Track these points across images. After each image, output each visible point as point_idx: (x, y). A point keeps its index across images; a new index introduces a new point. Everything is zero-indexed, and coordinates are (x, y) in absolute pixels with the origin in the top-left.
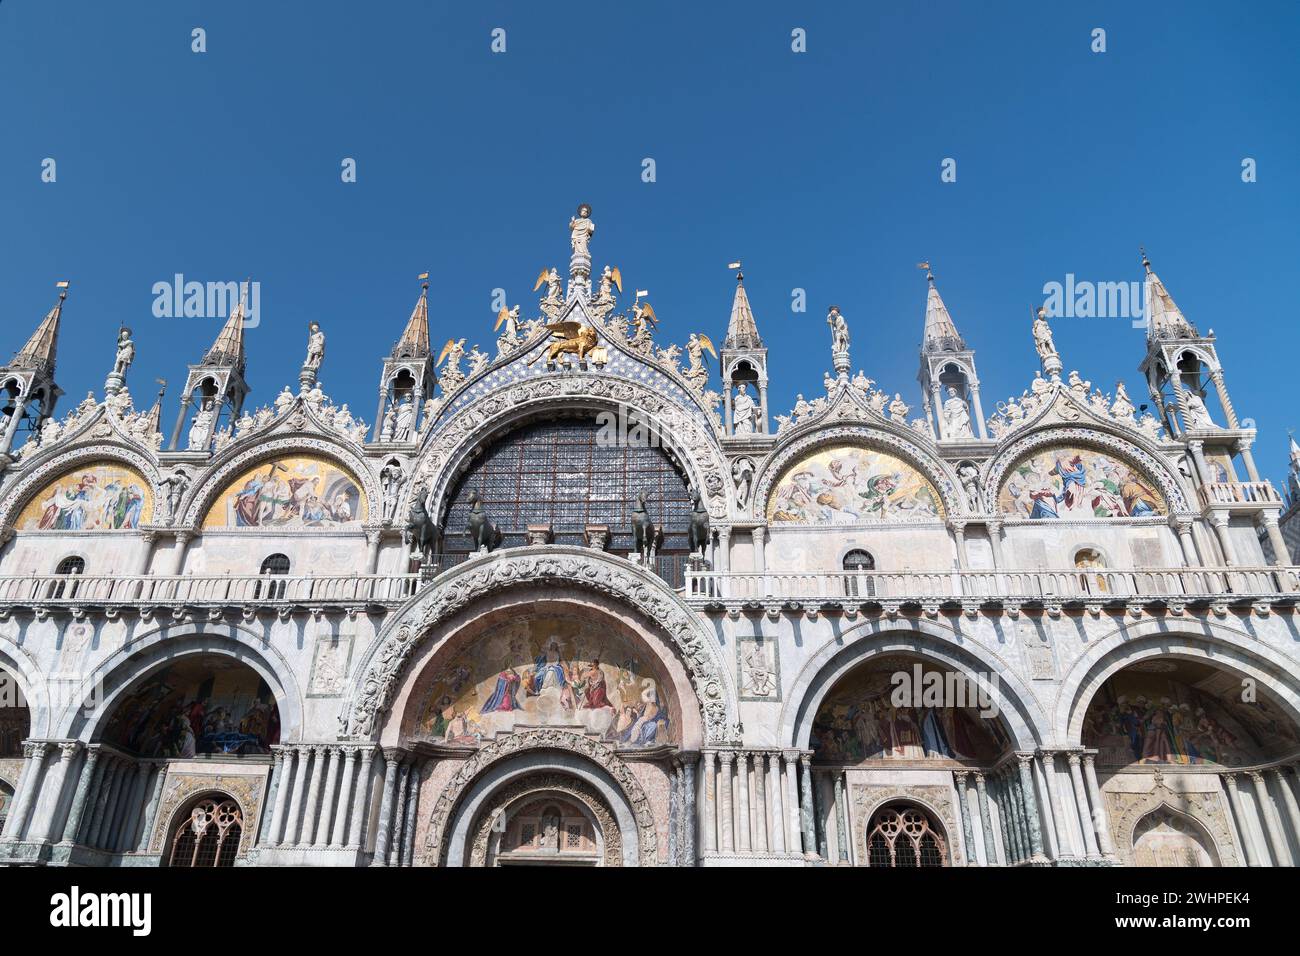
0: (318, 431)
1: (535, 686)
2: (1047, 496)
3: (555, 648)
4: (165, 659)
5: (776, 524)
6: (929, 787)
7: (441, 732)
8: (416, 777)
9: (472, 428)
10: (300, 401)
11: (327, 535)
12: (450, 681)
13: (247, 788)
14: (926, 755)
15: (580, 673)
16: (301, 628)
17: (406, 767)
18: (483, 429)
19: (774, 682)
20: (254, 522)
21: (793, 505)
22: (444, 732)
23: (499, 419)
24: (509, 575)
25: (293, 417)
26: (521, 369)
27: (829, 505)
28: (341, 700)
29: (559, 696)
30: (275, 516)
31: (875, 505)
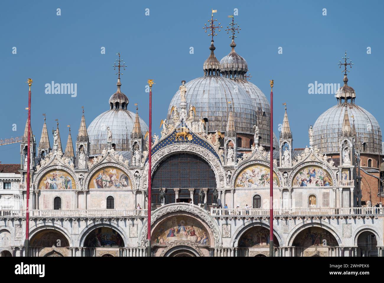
0: (115, 162)
1: (179, 231)
2: (305, 180)
3: (183, 223)
4: (95, 228)
5: (237, 188)
6: (266, 251)
7: (158, 242)
8: (154, 252)
9: (157, 160)
10: (109, 153)
11: (122, 191)
12: (159, 231)
13: (115, 253)
14: (267, 244)
15: (189, 228)
16: (125, 222)
17: (152, 251)
18: (159, 160)
19: (230, 234)
20: (102, 187)
21: (242, 182)
23: (164, 157)
24: (171, 210)
25: (108, 157)
26: (168, 142)
27: (251, 182)
28: (137, 238)
29: (184, 233)
30: (107, 186)
31: (263, 182)
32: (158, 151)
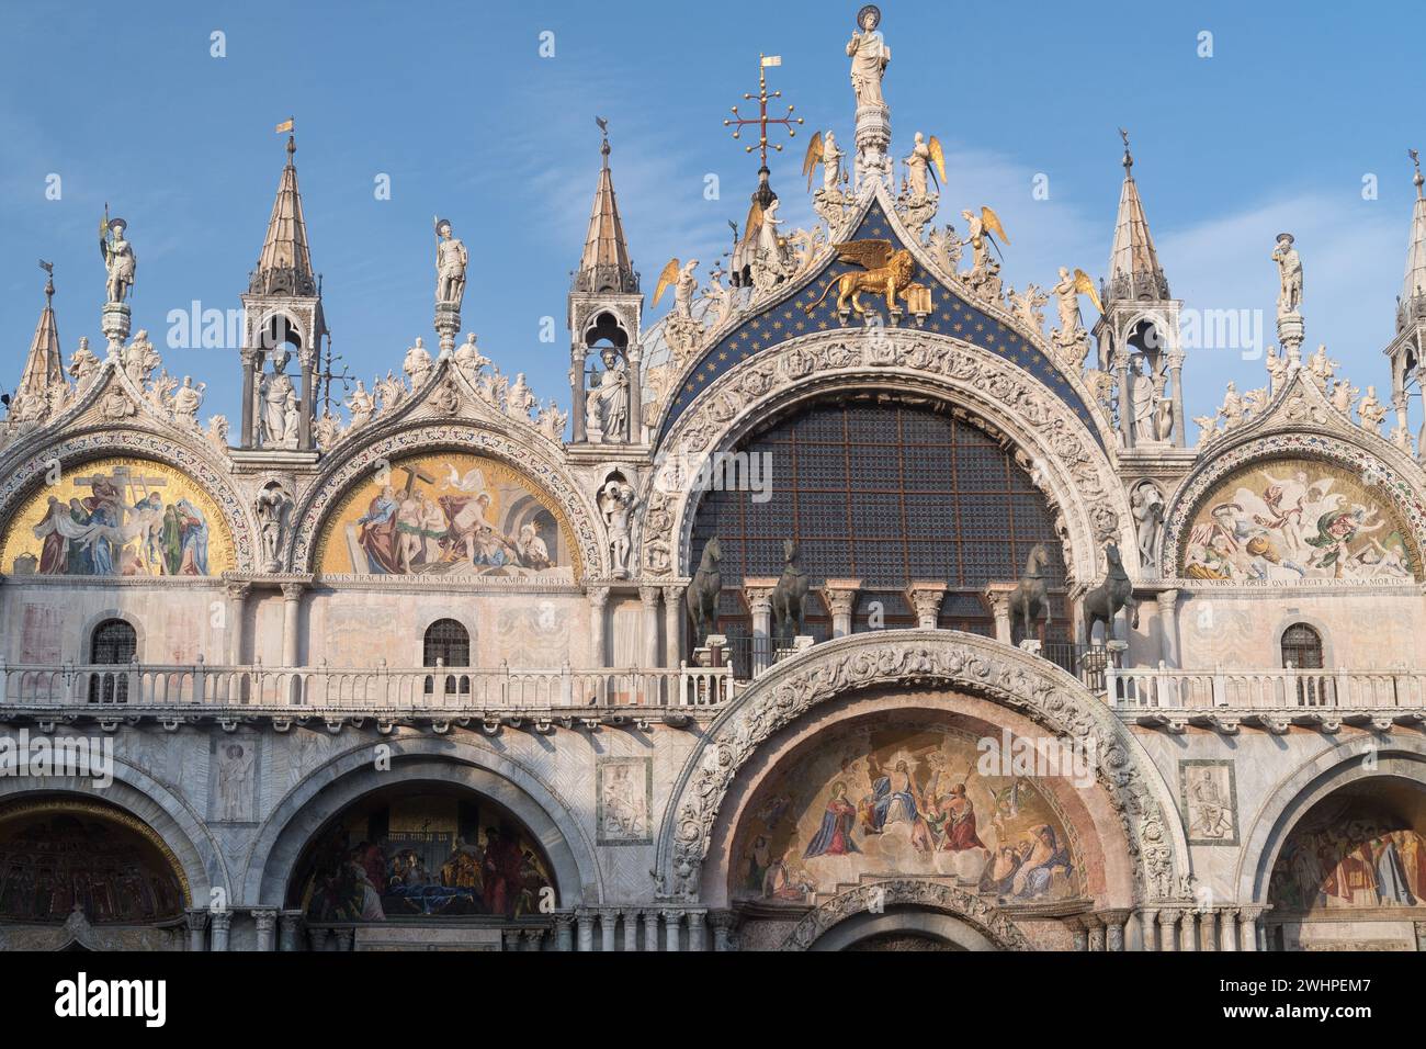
0: (482, 418)
1: (876, 820)
3: (902, 768)
7: (757, 884)
9: (729, 419)
11: (519, 591)
12: (765, 814)
14: (1380, 900)
15: (937, 803)
18: (743, 422)
19: (1229, 820)
20: (397, 567)
21: (1212, 554)
22: (761, 882)
23: (768, 405)
24: (865, 672)
25: (438, 394)
26: (794, 320)
27: (1263, 555)
28: (652, 849)
29: (909, 834)
30: (429, 559)
31: (1327, 557)
32: (737, 368)
